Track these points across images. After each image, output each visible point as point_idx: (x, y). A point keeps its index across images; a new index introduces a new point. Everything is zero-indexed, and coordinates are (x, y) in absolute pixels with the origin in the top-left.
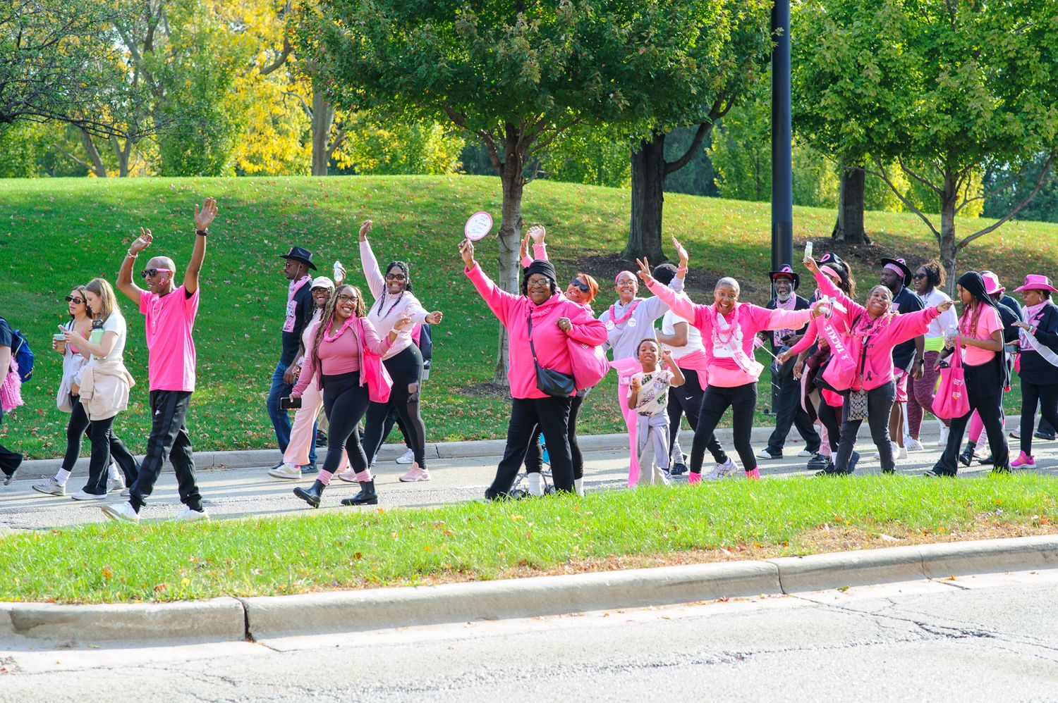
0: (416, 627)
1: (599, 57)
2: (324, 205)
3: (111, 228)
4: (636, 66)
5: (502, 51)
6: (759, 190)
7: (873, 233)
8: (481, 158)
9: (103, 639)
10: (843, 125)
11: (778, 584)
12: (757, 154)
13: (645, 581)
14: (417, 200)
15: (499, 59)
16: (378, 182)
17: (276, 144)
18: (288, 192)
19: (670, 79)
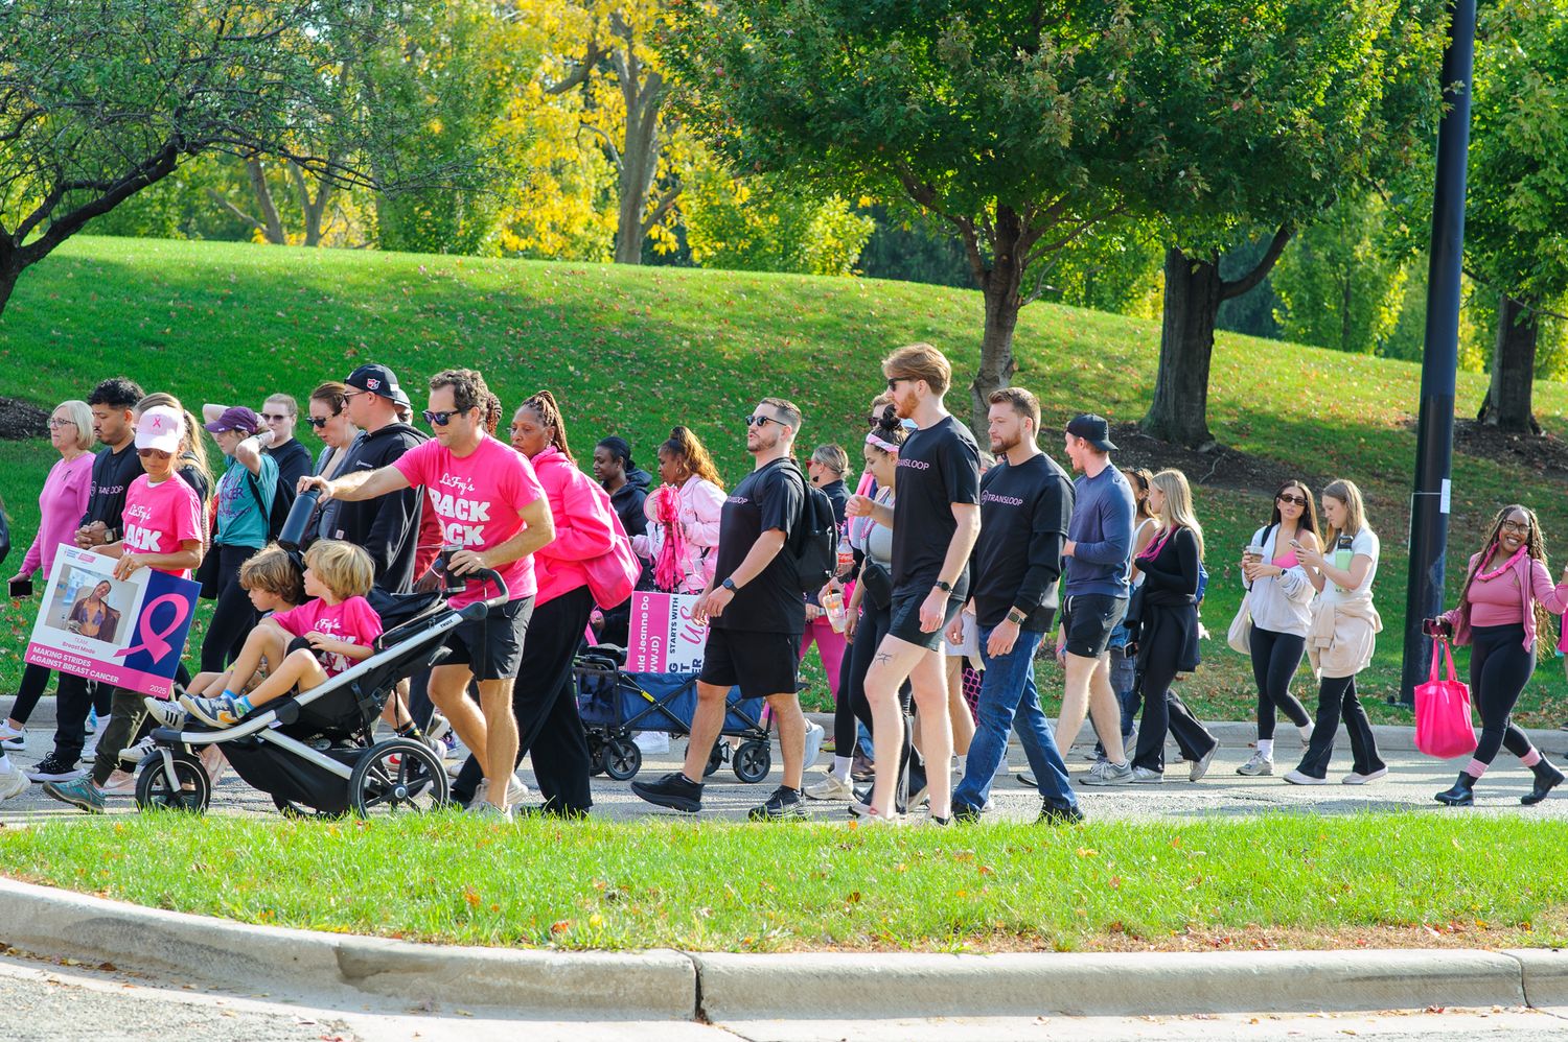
0: (958, 1019)
1: (1165, 110)
2: (662, 314)
3: (327, 330)
4: (1225, 129)
5: (1010, 91)
6: (1346, 332)
7: (1543, 416)
8: (882, 249)
9: (478, 1002)
10: (1542, 241)
11: (1520, 990)
12: (1347, 275)
13: (1312, 970)
14: (810, 317)
15: (1006, 105)
16: (748, 283)
17: (557, 206)
18: (604, 290)
19: (1279, 153)
